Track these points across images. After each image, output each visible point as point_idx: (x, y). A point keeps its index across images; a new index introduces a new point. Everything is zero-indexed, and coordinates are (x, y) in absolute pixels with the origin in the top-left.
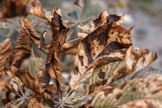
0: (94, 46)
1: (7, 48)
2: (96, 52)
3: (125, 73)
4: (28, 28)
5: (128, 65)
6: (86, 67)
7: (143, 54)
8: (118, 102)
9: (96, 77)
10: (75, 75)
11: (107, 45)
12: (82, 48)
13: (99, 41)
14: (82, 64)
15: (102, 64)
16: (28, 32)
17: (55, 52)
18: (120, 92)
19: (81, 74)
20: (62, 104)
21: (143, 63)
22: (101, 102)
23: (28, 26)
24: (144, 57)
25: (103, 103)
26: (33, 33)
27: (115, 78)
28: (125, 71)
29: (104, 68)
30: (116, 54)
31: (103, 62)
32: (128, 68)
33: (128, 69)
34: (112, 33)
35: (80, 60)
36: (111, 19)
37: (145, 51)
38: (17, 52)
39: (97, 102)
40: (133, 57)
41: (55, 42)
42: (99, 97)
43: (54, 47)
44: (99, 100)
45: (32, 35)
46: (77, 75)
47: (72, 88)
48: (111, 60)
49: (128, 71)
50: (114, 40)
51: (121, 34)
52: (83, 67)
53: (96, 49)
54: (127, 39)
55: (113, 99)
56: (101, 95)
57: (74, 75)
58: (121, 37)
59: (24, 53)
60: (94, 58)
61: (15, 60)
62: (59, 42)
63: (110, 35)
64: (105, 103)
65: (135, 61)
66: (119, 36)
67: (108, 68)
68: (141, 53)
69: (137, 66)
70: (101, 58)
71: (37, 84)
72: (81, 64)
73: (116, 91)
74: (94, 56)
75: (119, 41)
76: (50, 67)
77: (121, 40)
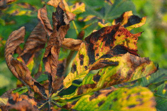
0: (98, 46)
1: (20, 36)
2: (100, 52)
3: (117, 80)
4: (43, 19)
5: (122, 72)
6: (86, 67)
7: (141, 63)
8: (98, 108)
9: (91, 79)
10: (72, 73)
11: (113, 47)
12: (84, 46)
13: (104, 42)
14: (82, 63)
15: (100, 66)
16: (42, 22)
17: (52, 47)
18: (104, 98)
19: (78, 73)
20: (50, 99)
21: (142, 73)
22: (84, 105)
23: (44, 17)
24: (143, 66)
25: (86, 106)
26: (47, 25)
27: (107, 84)
28: (118, 78)
29: (101, 71)
30: (118, 58)
31: (101, 65)
32: (121, 75)
33: (122, 77)
34: (119, 36)
35: (80, 59)
36: (132, 21)
37: (145, 60)
38: (32, 41)
39: (81, 105)
40: (130, 64)
41: (52, 37)
42: (84, 100)
43: (51, 42)
44: (83, 103)
45: (46, 26)
46: (73, 73)
47: (65, 86)
48: (111, 64)
49: (121, 78)
50: (121, 43)
51: (128, 38)
52: (82, 67)
53: (100, 50)
54: (133, 44)
55: (95, 105)
56: (86, 99)
57: (70, 73)
58: (128, 42)
59: (37, 43)
60: (96, 59)
61: (27, 49)
62: (57, 38)
63: (116, 37)
64: (87, 107)
65: (131, 69)
66: (126, 39)
67: (104, 72)
68: (139, 62)
69: (134, 74)
70: (102, 60)
71: (28, 76)
72: (80, 63)
73: (101, 97)
74: (97, 57)
75: (125, 45)
76: (47, 61)
77: (127, 44)
